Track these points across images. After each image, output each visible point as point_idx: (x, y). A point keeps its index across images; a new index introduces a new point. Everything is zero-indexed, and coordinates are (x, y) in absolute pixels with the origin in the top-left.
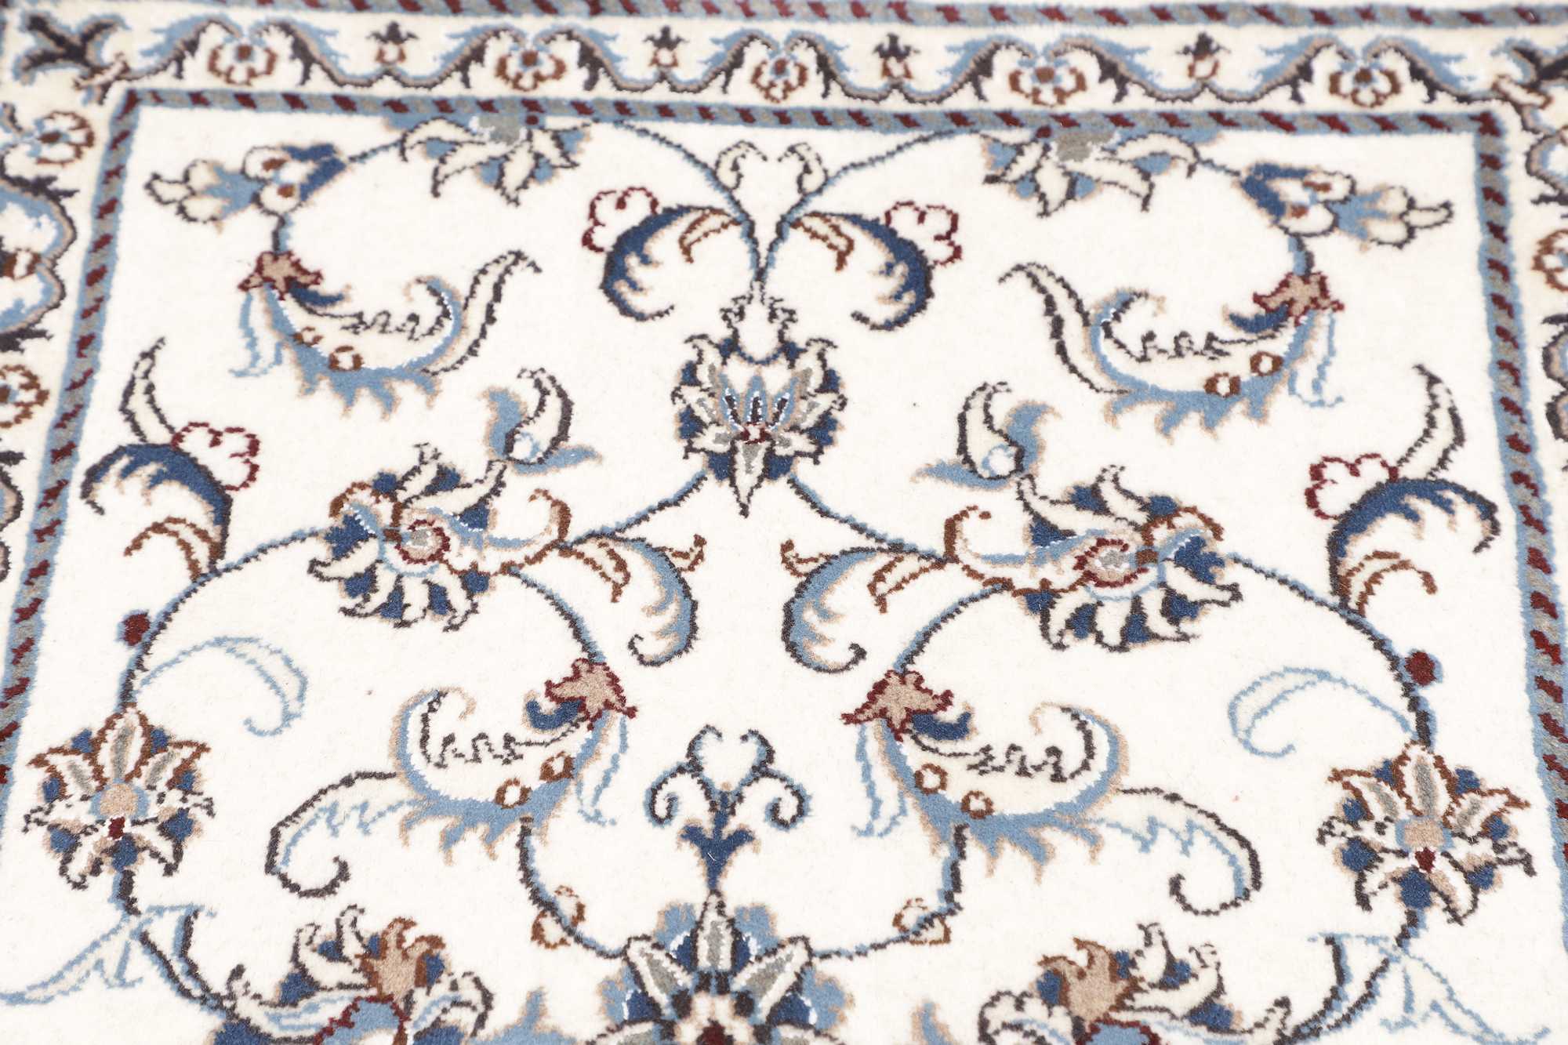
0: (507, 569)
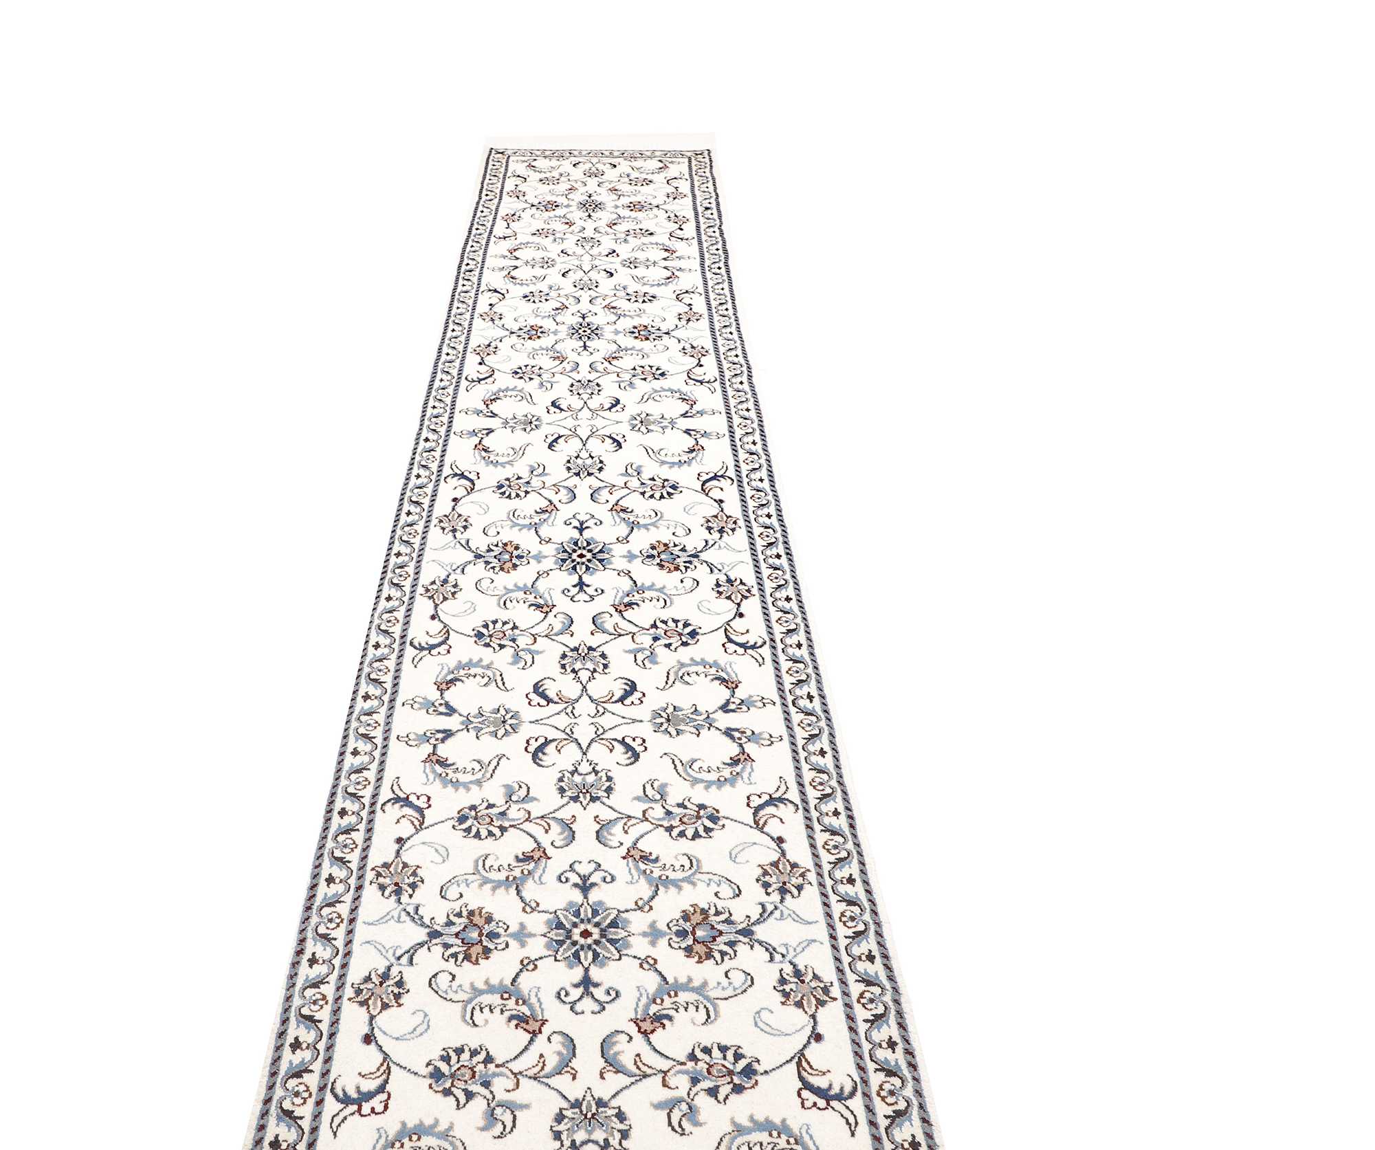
0: (683, 1064)
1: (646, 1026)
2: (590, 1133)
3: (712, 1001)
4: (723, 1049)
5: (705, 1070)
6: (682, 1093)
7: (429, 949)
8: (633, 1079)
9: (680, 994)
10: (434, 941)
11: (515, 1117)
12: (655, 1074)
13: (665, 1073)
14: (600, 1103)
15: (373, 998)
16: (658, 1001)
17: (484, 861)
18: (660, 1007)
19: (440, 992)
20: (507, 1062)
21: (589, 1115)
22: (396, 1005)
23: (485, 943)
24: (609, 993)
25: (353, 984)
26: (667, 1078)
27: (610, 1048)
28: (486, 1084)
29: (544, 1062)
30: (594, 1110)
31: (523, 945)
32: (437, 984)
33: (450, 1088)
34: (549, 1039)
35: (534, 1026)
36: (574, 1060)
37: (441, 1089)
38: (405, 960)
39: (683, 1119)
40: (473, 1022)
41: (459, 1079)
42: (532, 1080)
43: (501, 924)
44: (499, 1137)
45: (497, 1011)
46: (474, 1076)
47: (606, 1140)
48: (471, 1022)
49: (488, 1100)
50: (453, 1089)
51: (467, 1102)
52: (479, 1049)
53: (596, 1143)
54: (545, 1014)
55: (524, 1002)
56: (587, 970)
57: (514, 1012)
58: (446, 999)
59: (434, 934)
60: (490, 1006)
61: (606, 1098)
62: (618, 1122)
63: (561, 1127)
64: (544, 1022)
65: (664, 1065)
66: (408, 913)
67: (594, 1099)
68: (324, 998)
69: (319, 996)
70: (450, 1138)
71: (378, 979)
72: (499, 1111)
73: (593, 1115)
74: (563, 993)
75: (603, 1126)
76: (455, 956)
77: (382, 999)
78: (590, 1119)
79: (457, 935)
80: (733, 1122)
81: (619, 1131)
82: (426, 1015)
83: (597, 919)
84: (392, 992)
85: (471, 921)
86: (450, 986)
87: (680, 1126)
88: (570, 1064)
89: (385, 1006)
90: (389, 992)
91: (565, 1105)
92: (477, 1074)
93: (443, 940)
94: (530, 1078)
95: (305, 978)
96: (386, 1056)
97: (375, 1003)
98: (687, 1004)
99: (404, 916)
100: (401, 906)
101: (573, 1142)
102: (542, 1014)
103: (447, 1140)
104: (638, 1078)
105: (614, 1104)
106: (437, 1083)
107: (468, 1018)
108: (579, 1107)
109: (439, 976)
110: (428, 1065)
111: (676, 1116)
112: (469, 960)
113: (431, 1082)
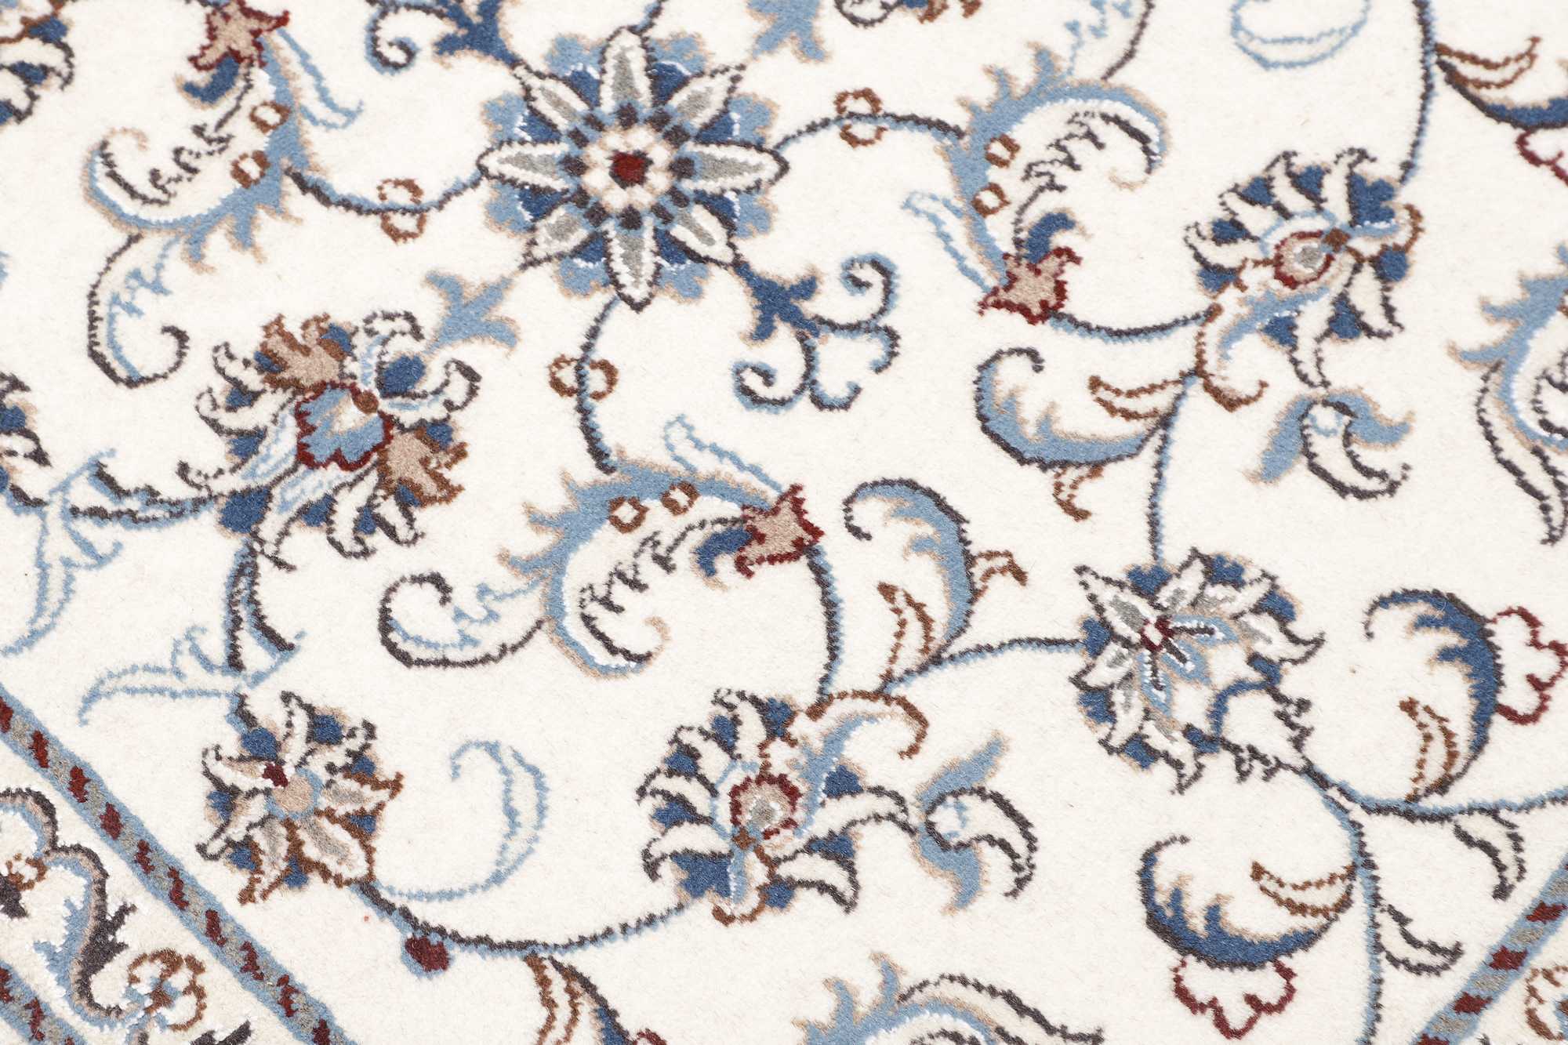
0: (1213, 313)
1: (1033, 290)
2: (1202, 676)
3: (1103, 87)
4: (1258, 192)
5: (1276, 285)
6: (1285, 389)
7: (280, 564)
8: (1148, 455)
9: (1017, 133)
10: (269, 528)
11: (999, 800)
12: (1179, 397)
13: (1199, 371)
14: (1144, 580)
15: (302, 835)
16: (989, 199)
17: (114, 176)
18: (1007, 215)
19: (453, 655)
20: (825, 680)
21: (1156, 637)
22: (383, 795)
23: (408, 418)
24: (859, 285)
25: (201, 849)
26: (1216, 382)
27: (1017, 424)
28: (844, 783)
29: (910, 601)
30: (1152, 615)
31: (506, 335)
32: (418, 640)
33: (771, 875)
34: (856, 532)
35: (782, 531)
36: (971, 532)
37: (753, 900)
38: (254, 653)
39: (1354, 448)
40: (627, 654)
41: (767, 835)
42: (935, 673)
43: (382, 327)
44: (1020, 883)
45: (650, 572)
46: (792, 794)
47: (1254, 660)
48: (620, 660)
49: (891, 817)
50: (784, 871)
51: (852, 871)
52: (724, 712)
53: (1239, 687)
54: (774, 475)
55: (691, 492)
56: (739, 267)
57: (696, 538)
58: (486, 659)
59: (241, 509)
60: (621, 575)
61: (1142, 557)
62: (1229, 591)
63: (1127, 723)
64: (793, 497)
66: (97, 514)
67: (1121, 585)
68: (171, 960)
69: (149, 972)
70: (917, 997)
71: (251, 772)
72: (945, 820)
73: (1162, 624)
74: (754, 381)
75: (1211, 632)
76: (368, 520)
77: (330, 814)
78: (1165, 642)
79: (305, 457)
80: (1465, 358)
81: (1257, 610)
82: (493, 749)
83: (608, 103)
84: (331, 768)
85: (296, 386)
86: (459, 615)
87: (1368, 473)
88: (974, 550)
89: (362, 825)
90: (325, 776)
91: (1075, 661)
92: (794, 779)
93: (285, 505)
94: (923, 669)
95: (42, 959)
96: (529, 951)
97: (325, 843)
98: (1063, 149)
99: (103, 536)
100: (53, 511)
101: (1189, 732)
102: (766, 480)
103: (917, 1010)
104: (1155, 441)
105: (1173, 553)
106: (724, 892)
107: (601, 655)
108: (1114, 637)
109: (399, 608)
110: (651, 869)
111: (1330, 453)
112: (425, 501)
113: (702, 908)
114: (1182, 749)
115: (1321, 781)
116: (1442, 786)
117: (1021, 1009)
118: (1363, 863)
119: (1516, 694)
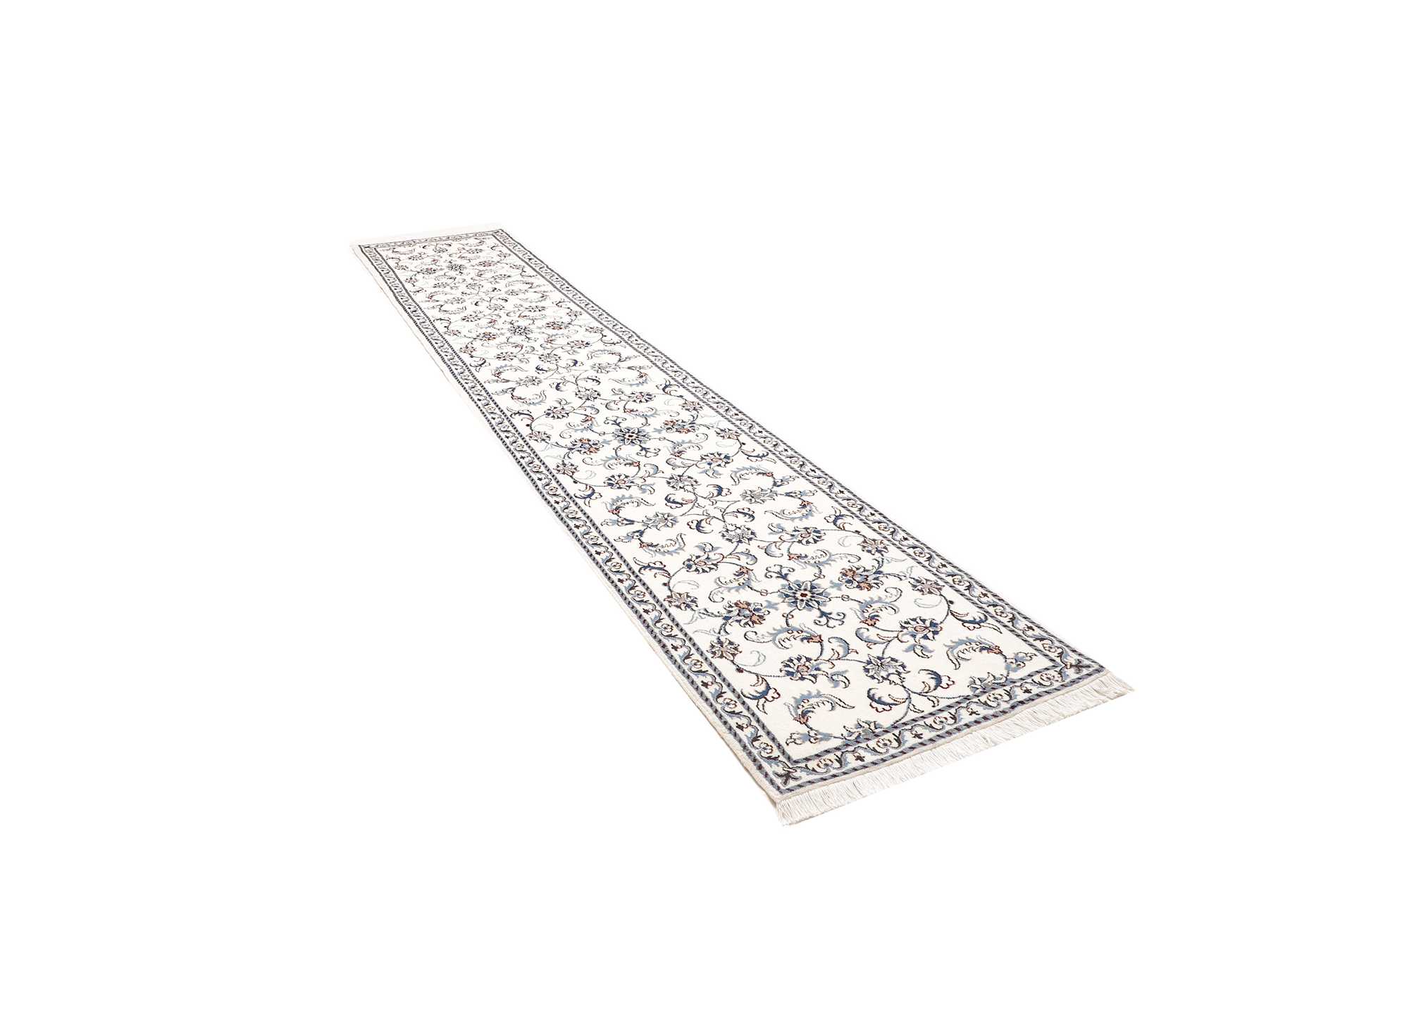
0: (901, 631)
1: (869, 622)
2: (886, 671)
3: (890, 603)
4: (914, 619)
5: (914, 630)
6: (912, 642)
7: (730, 624)
8: (885, 644)
9: (872, 605)
10: (730, 621)
11: (845, 676)
12: (893, 639)
13: (897, 637)
14: (879, 658)
15: (723, 653)
16: (865, 611)
17: (719, 580)
18: (868, 613)
19: (755, 640)
20: (818, 657)
21: (879, 664)
22: (738, 652)
23: (757, 614)
24: (839, 615)
25: (707, 650)
26: (900, 639)
27: (862, 635)
28: (818, 669)
29: (836, 651)
30: (879, 661)
31: (777, 609)
32: (750, 637)
33: (801, 676)
34: (829, 641)
35: (816, 639)
36: (850, 646)
37: (797, 678)
38: (723, 632)
39: (922, 651)
40: (785, 647)
41: (802, 671)
42: (838, 660)
43: (756, 604)
45: (792, 639)
46: (808, 668)
47: (897, 671)
48: (783, 647)
50: (803, 676)
51: (816, 679)
52: (799, 657)
53: (893, 674)
54: (817, 632)
55: (802, 632)
56: (819, 609)
57: (801, 637)
58: (761, 642)
59: (727, 618)
60: (787, 638)
61: (881, 656)
63: (871, 673)
64: (820, 636)
65: (895, 634)
66: (703, 613)
67: (875, 657)
68: (698, 661)
69: (694, 662)
71: (717, 645)
72: (834, 677)
73: (881, 663)
74: (817, 622)
75: (890, 666)
76: (747, 623)
77: (729, 652)
78: (881, 665)
79: (738, 615)
80: (946, 645)
82: (758, 652)
83: (802, 587)
84: (731, 647)
85: (740, 607)
86: (758, 637)
87: (924, 654)
88: (849, 648)
89: (734, 655)
90: (729, 648)
91: (864, 665)
92: (809, 666)
93: (733, 619)
94: (836, 659)
95: (678, 656)
96: (757, 675)
97: (727, 655)
98: (880, 608)
99: (703, 616)
100: (696, 611)
101: (882, 677)
102: (815, 633)
104: (887, 643)
105: (885, 656)
106: (793, 676)
107: (780, 646)
108: (871, 663)
109: (747, 634)
110: (781, 671)
111: (918, 651)
112: (756, 623)
113: (790, 677)
114: (881, 679)
115: (905, 687)
116: (926, 693)
117: (841, 701)
118: (909, 698)
119: (944, 684)
